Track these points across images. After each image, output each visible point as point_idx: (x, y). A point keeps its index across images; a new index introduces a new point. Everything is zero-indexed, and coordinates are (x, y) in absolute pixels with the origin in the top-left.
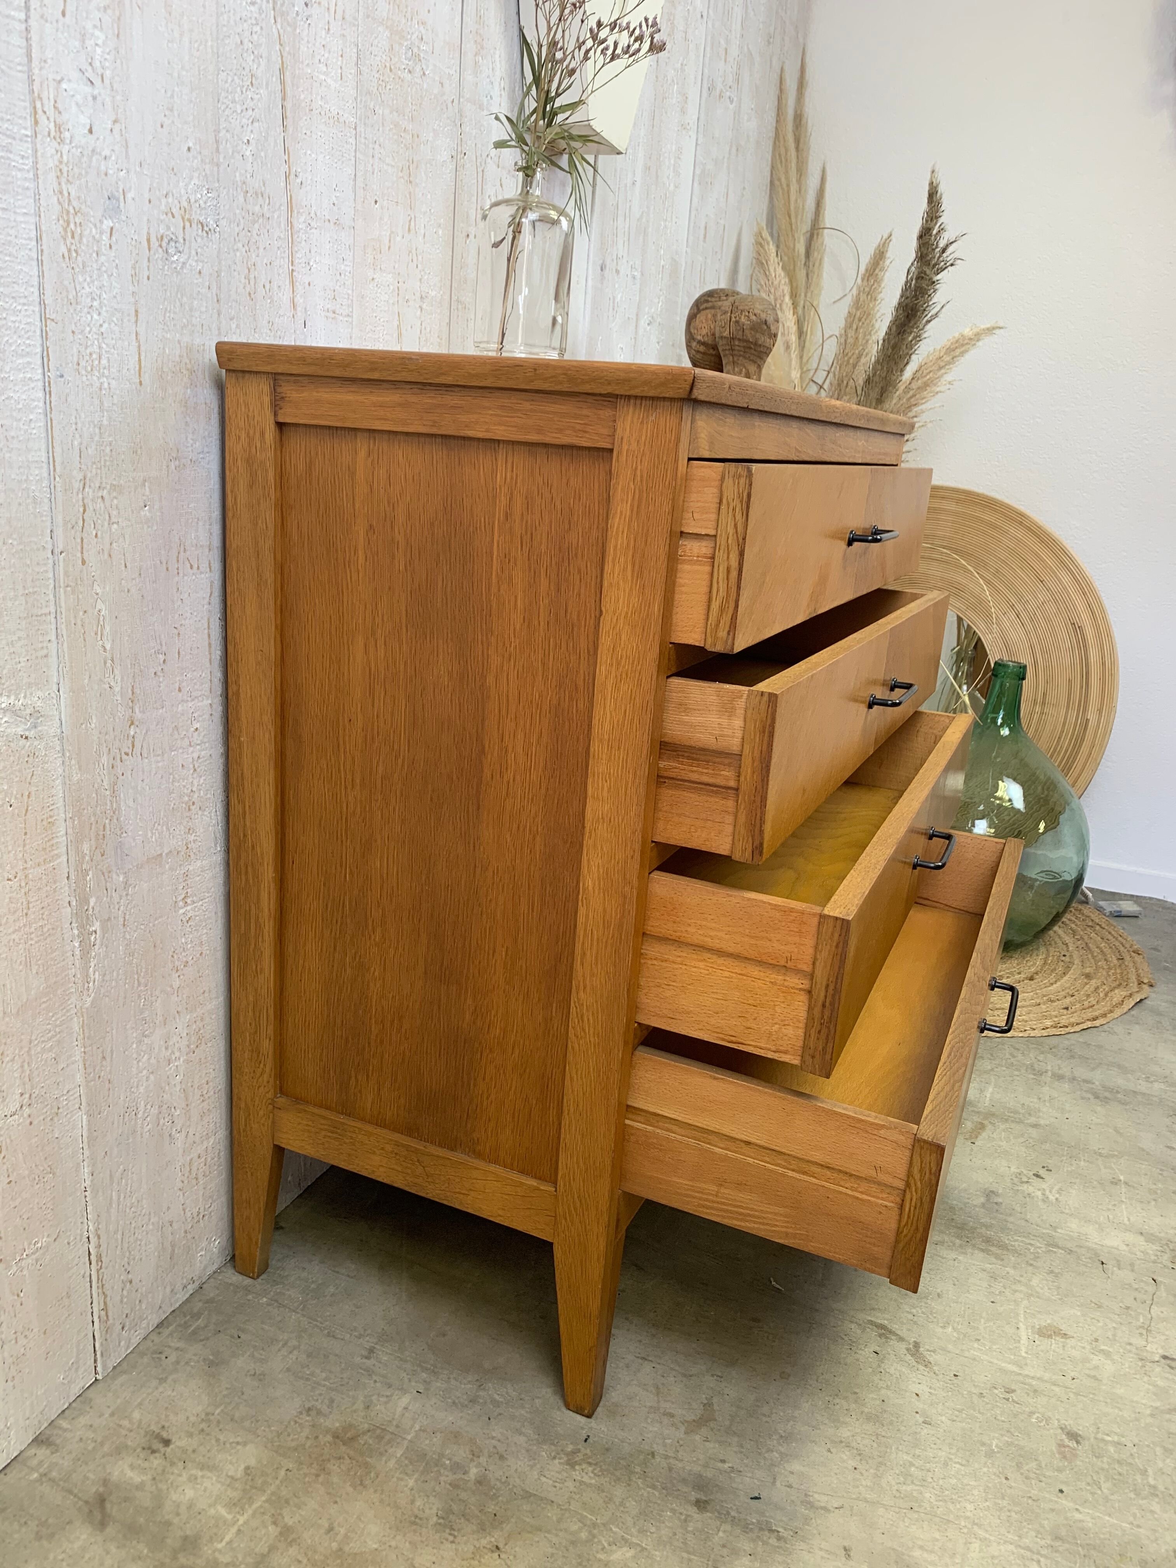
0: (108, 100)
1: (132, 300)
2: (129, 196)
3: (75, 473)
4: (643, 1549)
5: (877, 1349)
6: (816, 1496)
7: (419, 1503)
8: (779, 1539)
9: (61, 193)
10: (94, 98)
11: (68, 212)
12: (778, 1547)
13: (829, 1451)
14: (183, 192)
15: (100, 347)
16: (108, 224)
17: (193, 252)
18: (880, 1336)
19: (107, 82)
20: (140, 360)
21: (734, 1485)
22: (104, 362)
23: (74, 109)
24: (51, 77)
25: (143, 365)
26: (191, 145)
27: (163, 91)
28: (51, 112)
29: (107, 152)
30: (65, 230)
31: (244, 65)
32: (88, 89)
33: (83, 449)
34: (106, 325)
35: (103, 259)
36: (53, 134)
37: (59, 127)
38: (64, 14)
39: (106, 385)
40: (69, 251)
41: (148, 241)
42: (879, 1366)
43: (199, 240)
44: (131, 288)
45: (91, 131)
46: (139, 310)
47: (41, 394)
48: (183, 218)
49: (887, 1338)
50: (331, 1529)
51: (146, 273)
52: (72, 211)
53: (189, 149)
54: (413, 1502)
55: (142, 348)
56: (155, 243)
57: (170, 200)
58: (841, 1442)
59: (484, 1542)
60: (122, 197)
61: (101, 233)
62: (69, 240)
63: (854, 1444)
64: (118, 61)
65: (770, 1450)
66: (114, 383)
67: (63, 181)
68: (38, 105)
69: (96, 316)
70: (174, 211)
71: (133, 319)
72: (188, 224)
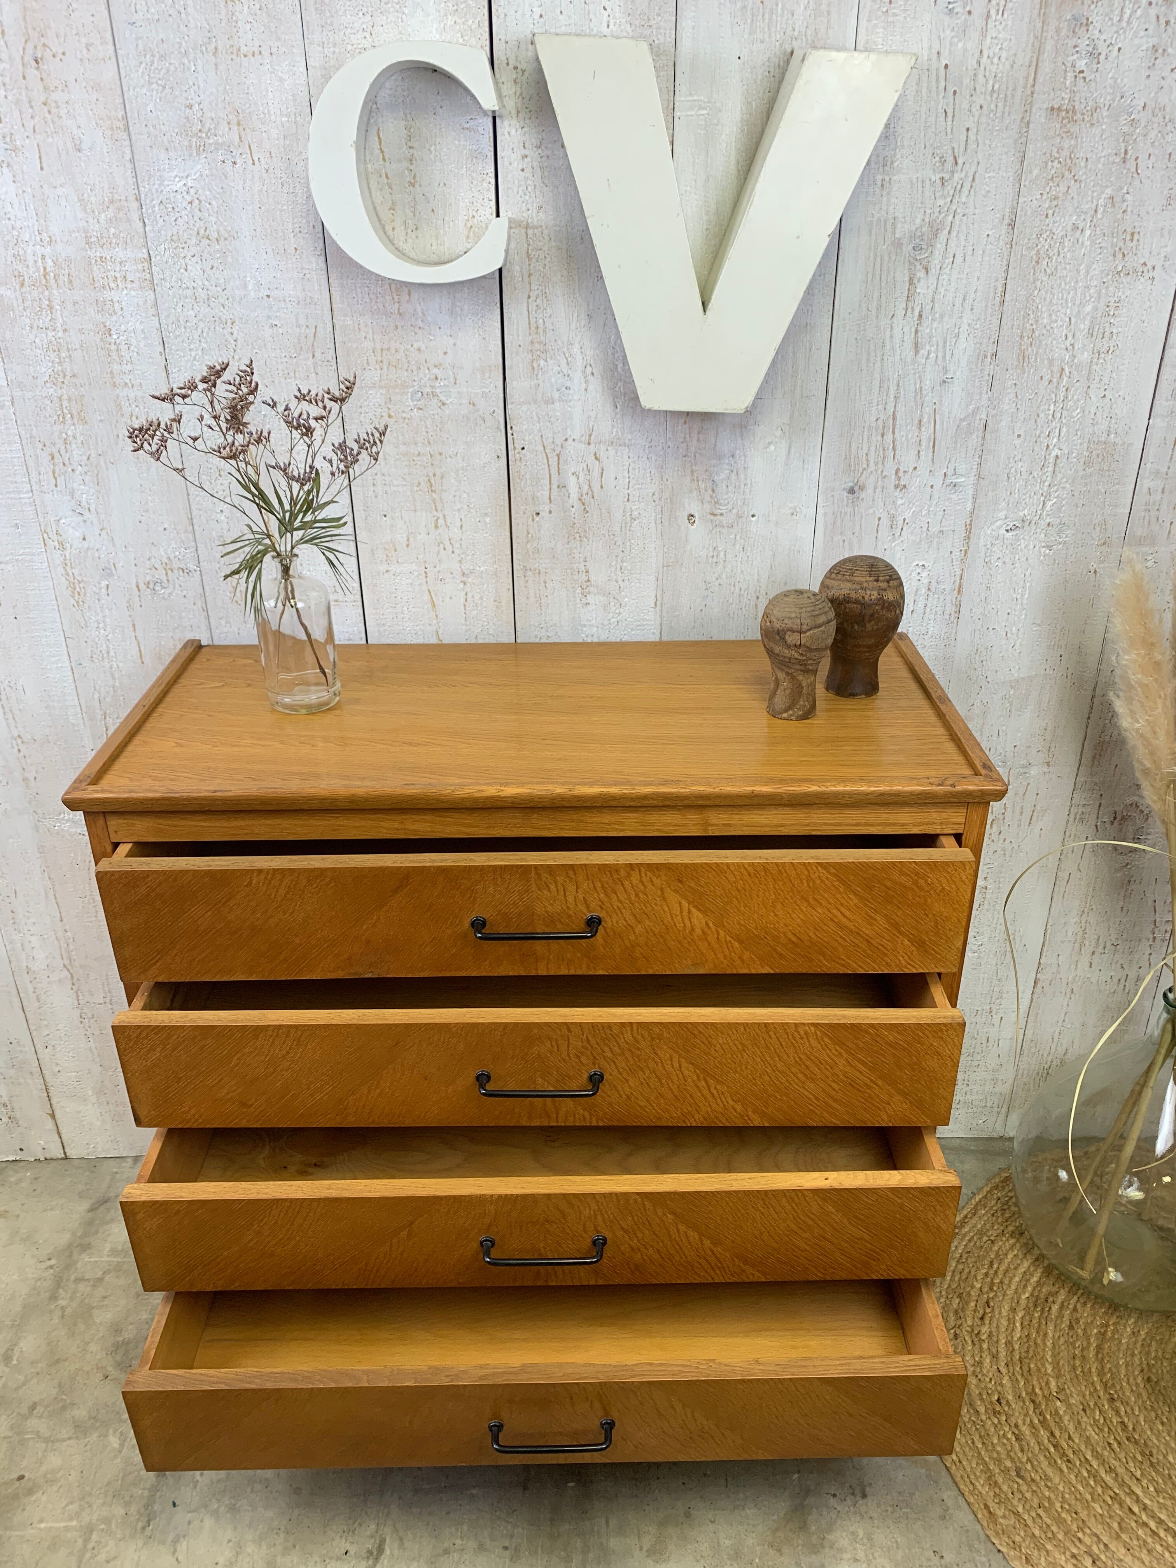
0: (95, 521)
1: (129, 619)
2: (119, 566)
3: (98, 711)
4: (120, 1452)
5: (352, 1553)
6: (185, 1543)
7: (131, 1327)
8: (144, 1528)
9: (68, 575)
10: (85, 521)
11: (74, 583)
12: (136, 1530)
13: (229, 1541)
14: (163, 554)
15: (108, 647)
16: (104, 583)
17: (177, 586)
18: (370, 1552)
19: (93, 510)
20: (140, 651)
21: (182, 1488)
22: (112, 654)
23: (71, 531)
24: (52, 520)
25: (143, 652)
26: (166, 526)
27: (138, 503)
28: (55, 537)
29: (98, 546)
30: (73, 592)
31: (210, 466)
32: (80, 518)
33: (102, 698)
34: (110, 636)
35: (103, 602)
36: (57, 547)
37: (61, 543)
38: (56, 486)
39: (115, 666)
40: (78, 602)
41: (138, 587)
42: (331, 1559)
43: (181, 578)
44: (128, 613)
45: (84, 539)
46: (136, 624)
47: (70, 673)
48: (165, 569)
49: (368, 1558)
50: (105, 1297)
51: (139, 604)
52: (76, 581)
53: (165, 529)
54: (131, 1324)
55: (141, 644)
56: (142, 586)
57: (153, 560)
58: (241, 1548)
59: (110, 1369)
60: (113, 568)
61: (100, 589)
62: (76, 596)
63: (240, 1557)
64: (101, 498)
65: (218, 1501)
66: (121, 665)
67: (68, 569)
68: (45, 536)
69: (102, 631)
70: (157, 566)
71: (132, 629)
72: (169, 572)
